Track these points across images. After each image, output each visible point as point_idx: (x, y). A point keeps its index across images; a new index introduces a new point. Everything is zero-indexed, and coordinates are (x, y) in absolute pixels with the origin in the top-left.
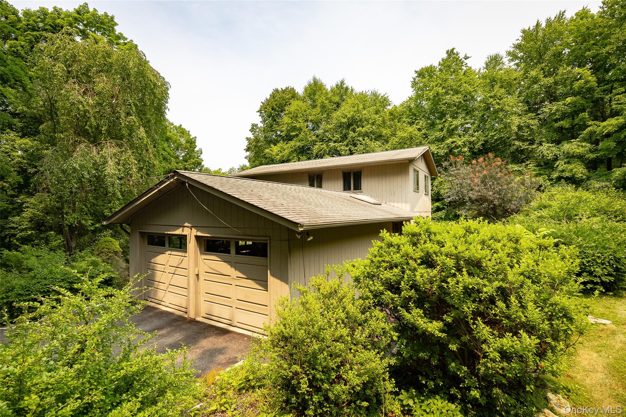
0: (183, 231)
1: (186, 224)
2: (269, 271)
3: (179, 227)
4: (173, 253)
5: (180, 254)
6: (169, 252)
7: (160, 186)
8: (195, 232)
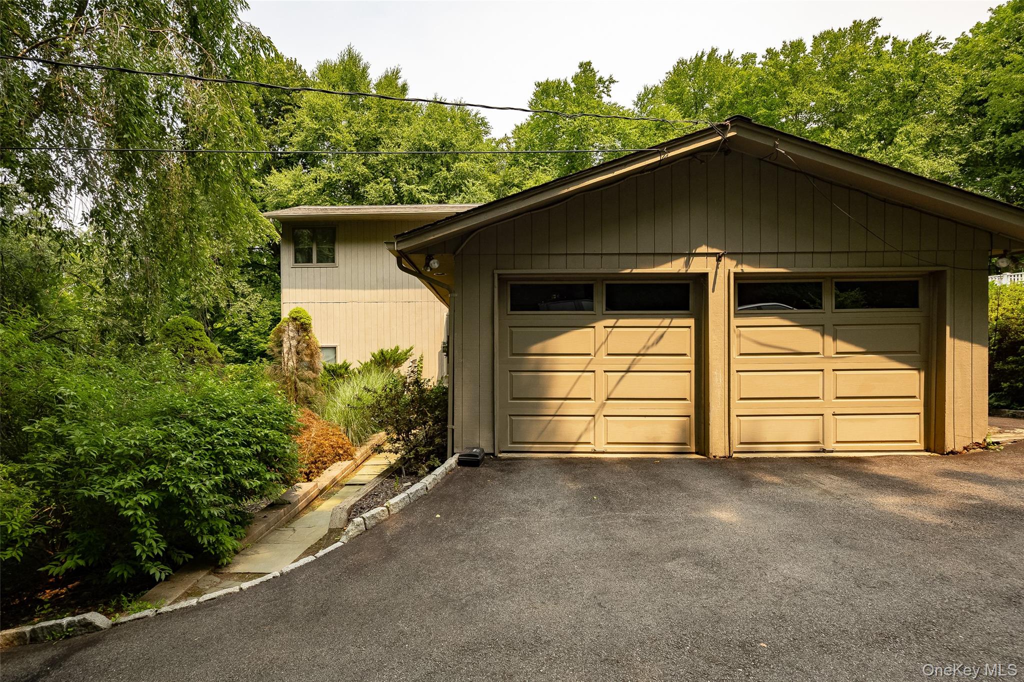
0: (687, 264)
1: (703, 249)
2: (948, 328)
3: (672, 256)
4: (622, 322)
5: (656, 322)
6: (610, 322)
7: (670, 149)
8: (730, 266)
